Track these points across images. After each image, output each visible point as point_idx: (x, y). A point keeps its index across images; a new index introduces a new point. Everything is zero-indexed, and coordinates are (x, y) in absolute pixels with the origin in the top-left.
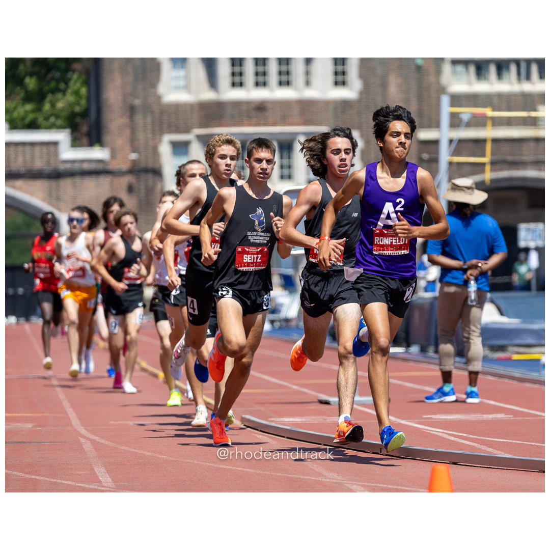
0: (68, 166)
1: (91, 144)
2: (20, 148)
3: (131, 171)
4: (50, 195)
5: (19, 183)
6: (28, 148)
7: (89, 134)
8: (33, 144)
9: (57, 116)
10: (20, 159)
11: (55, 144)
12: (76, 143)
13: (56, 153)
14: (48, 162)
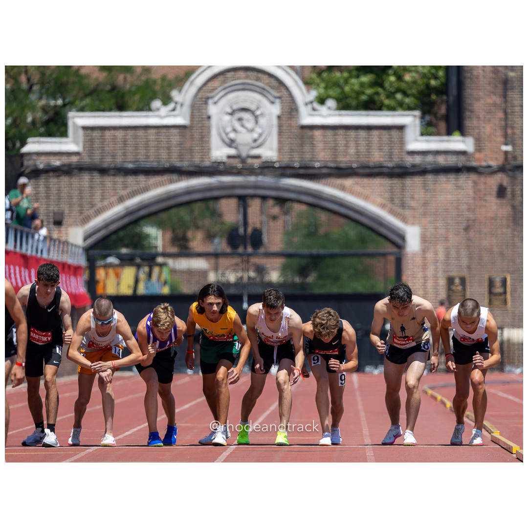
0: (418, 160)
1: (449, 133)
2: (352, 133)
3: (502, 169)
4: (392, 200)
5: (349, 182)
6: (363, 134)
7: (447, 118)
8: (369, 128)
9: (405, 94)
10: (352, 151)
11: (401, 128)
12: (428, 129)
13: (402, 142)
14: (391, 155)
